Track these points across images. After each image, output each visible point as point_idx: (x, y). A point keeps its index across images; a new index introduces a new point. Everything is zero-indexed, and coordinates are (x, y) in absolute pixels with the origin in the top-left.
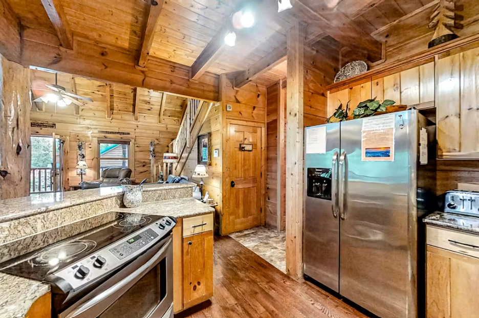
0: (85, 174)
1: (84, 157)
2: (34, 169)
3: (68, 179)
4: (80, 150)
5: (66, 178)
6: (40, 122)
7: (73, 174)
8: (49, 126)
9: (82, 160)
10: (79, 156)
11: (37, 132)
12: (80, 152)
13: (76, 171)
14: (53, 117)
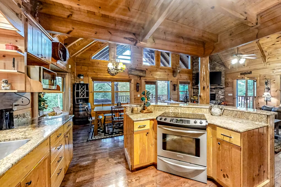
0: (270, 101)
1: (269, 89)
2: (239, 96)
3: (259, 103)
4: (267, 85)
5: (257, 102)
6: (244, 72)
7: (262, 101)
8: (248, 73)
9: (268, 92)
10: (266, 89)
11: (243, 78)
12: (266, 86)
13: (263, 99)
14: (251, 68)
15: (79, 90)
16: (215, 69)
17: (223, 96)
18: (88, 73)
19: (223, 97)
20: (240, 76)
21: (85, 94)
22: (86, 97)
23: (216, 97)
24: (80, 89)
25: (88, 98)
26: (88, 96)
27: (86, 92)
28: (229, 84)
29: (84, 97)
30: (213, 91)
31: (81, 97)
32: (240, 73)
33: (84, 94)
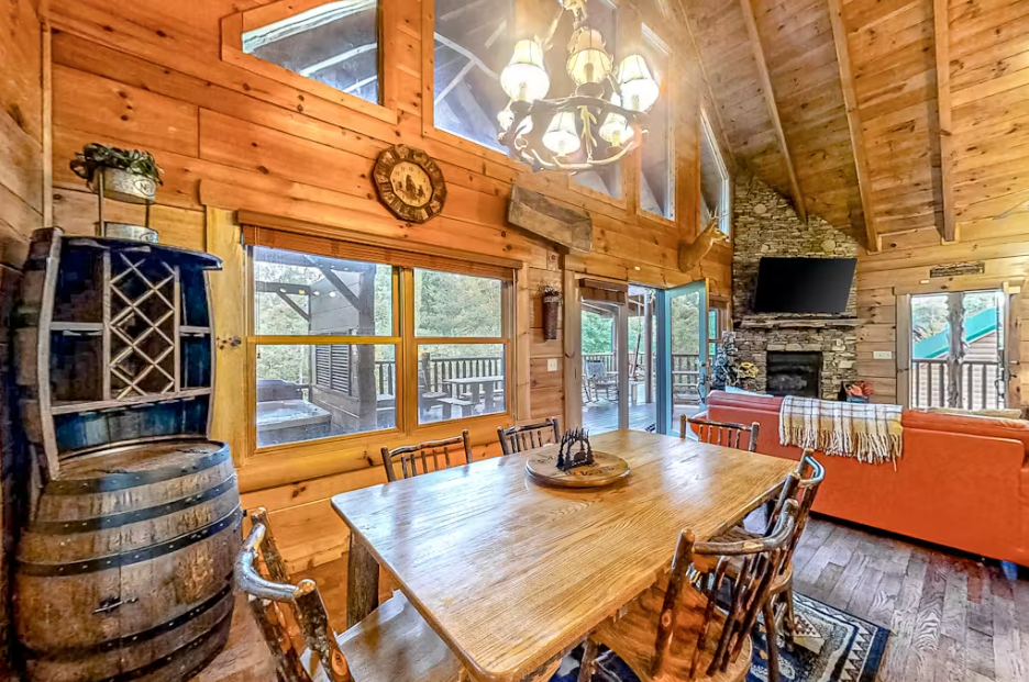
3: (1018, 390)
6: (947, 265)
8: (968, 271)
11: (944, 288)
14: (979, 248)
15: (99, 319)
16: (822, 250)
17: (849, 359)
18: (196, 167)
19: (848, 364)
20: (927, 282)
21: (168, 363)
22: (179, 393)
23: (825, 367)
24: (118, 305)
25: (204, 401)
26: (206, 383)
27: (187, 341)
28: (877, 311)
29: (164, 396)
30: (815, 341)
31: (124, 399)
32: (927, 270)
33: (155, 363)
